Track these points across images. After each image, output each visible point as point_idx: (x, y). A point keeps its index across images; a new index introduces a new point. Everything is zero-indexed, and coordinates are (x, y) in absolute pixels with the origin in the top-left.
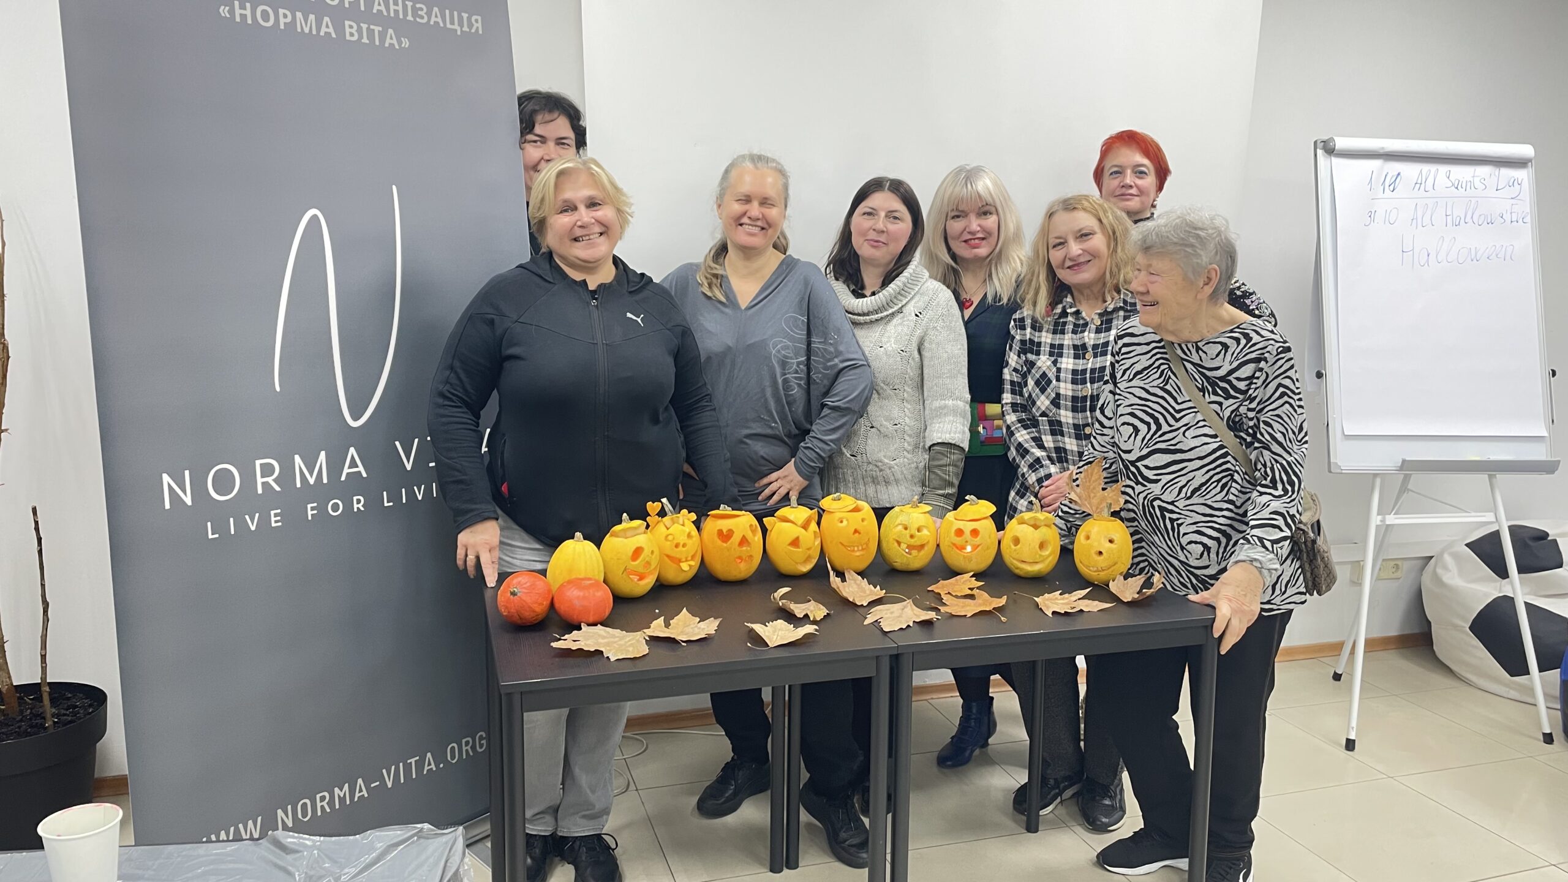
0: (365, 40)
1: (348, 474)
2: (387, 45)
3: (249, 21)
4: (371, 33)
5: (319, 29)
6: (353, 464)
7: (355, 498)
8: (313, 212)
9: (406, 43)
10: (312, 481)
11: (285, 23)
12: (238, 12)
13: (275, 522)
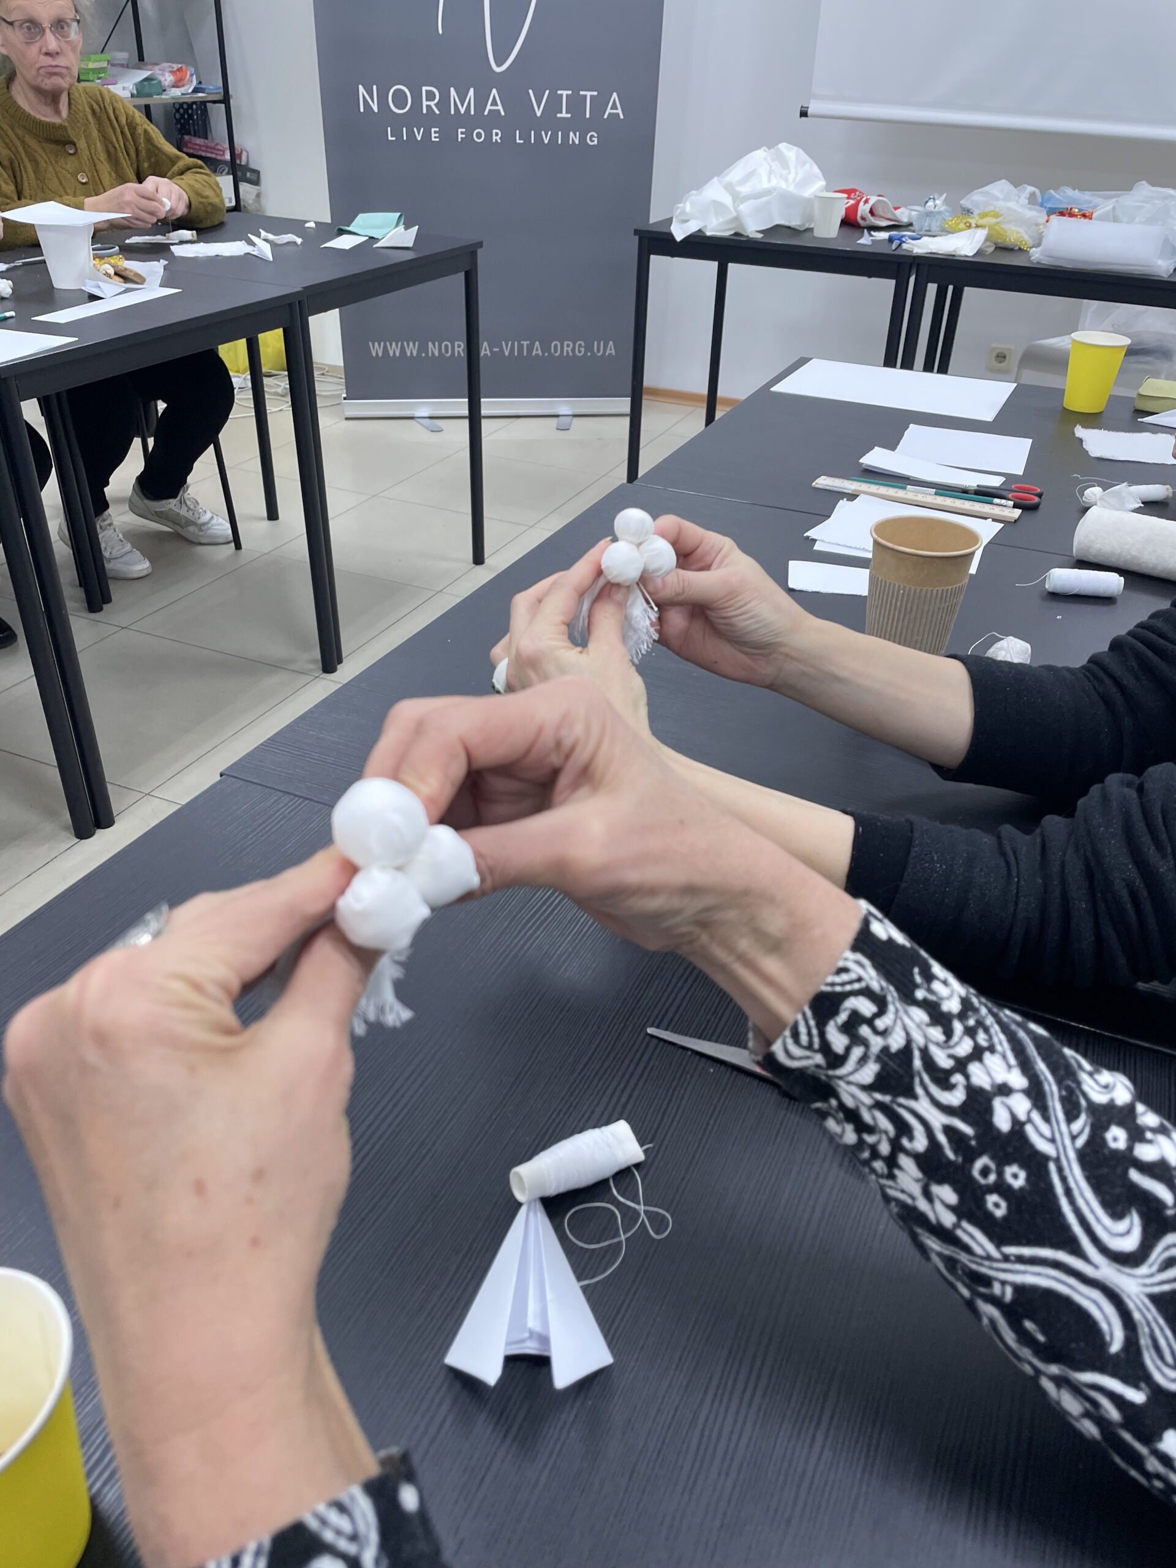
1: (490, 110)
6: (494, 103)
7: (494, 131)
10: (462, 111)
13: (434, 137)
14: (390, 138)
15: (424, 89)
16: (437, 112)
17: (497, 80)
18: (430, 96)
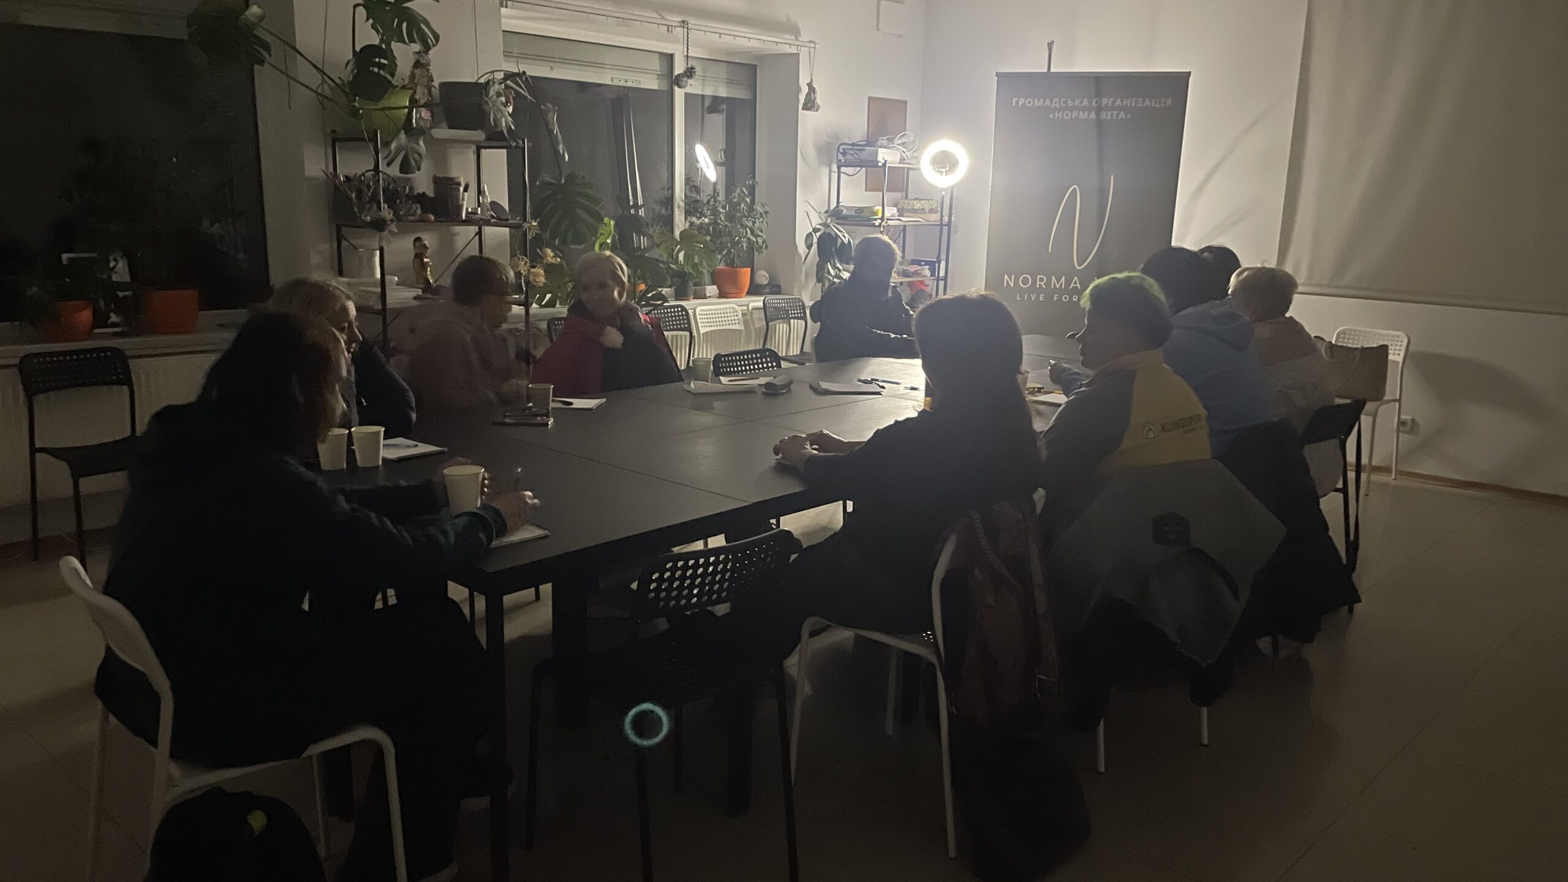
0: (1109, 118)
1: (1073, 287)
2: (1119, 118)
3: (1060, 117)
4: (1112, 114)
5: (1089, 115)
6: (1075, 283)
7: (1074, 296)
8: (1075, 186)
9: (1129, 116)
10: (1058, 287)
11: (1075, 117)
12: (1057, 115)
13: (1041, 298)
14: (1018, 299)
15: (1039, 277)
16: (1044, 287)
17: (1079, 273)
18: (1042, 280)
